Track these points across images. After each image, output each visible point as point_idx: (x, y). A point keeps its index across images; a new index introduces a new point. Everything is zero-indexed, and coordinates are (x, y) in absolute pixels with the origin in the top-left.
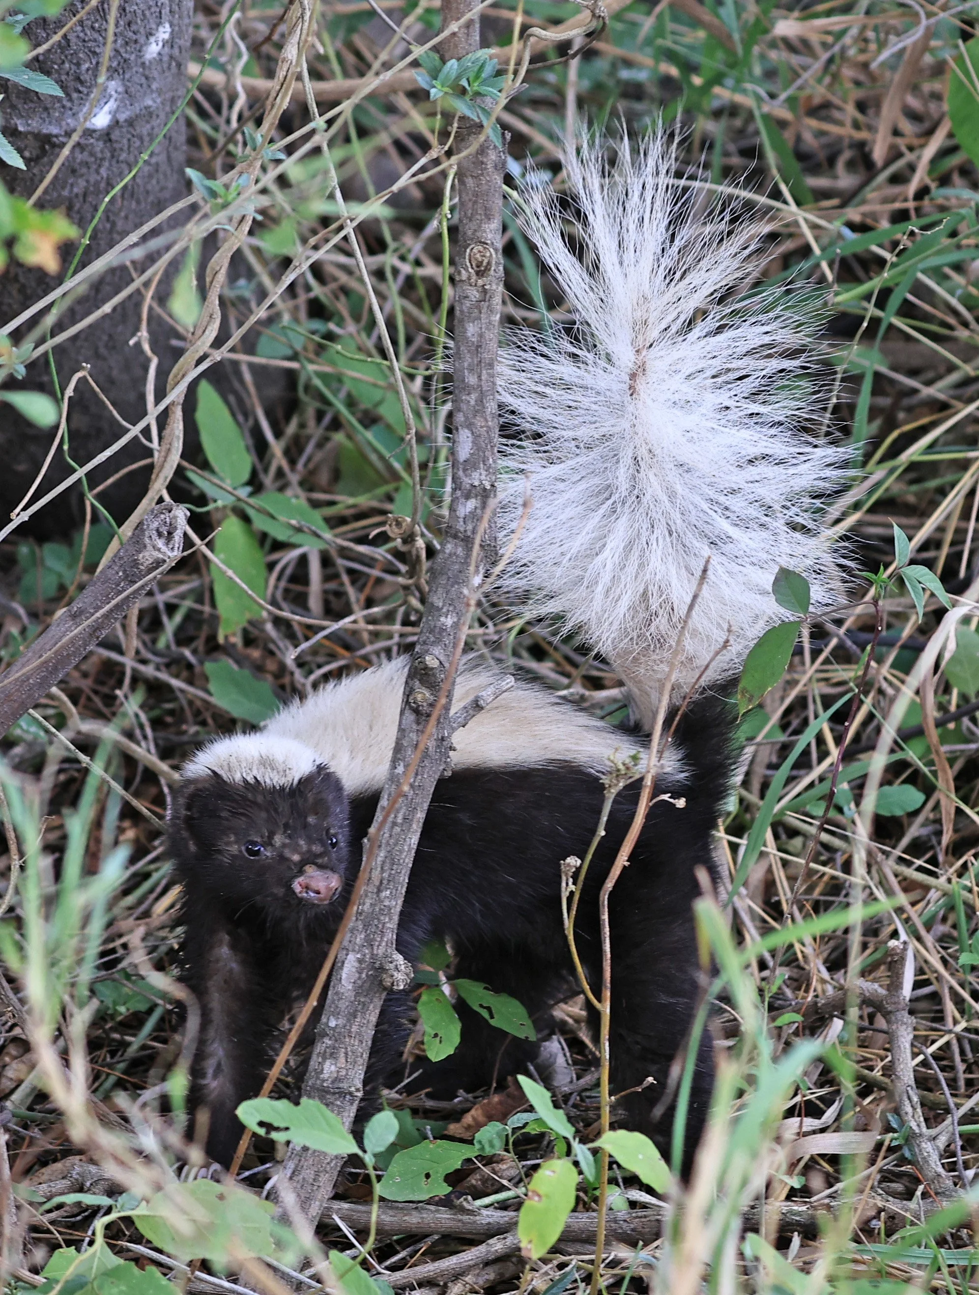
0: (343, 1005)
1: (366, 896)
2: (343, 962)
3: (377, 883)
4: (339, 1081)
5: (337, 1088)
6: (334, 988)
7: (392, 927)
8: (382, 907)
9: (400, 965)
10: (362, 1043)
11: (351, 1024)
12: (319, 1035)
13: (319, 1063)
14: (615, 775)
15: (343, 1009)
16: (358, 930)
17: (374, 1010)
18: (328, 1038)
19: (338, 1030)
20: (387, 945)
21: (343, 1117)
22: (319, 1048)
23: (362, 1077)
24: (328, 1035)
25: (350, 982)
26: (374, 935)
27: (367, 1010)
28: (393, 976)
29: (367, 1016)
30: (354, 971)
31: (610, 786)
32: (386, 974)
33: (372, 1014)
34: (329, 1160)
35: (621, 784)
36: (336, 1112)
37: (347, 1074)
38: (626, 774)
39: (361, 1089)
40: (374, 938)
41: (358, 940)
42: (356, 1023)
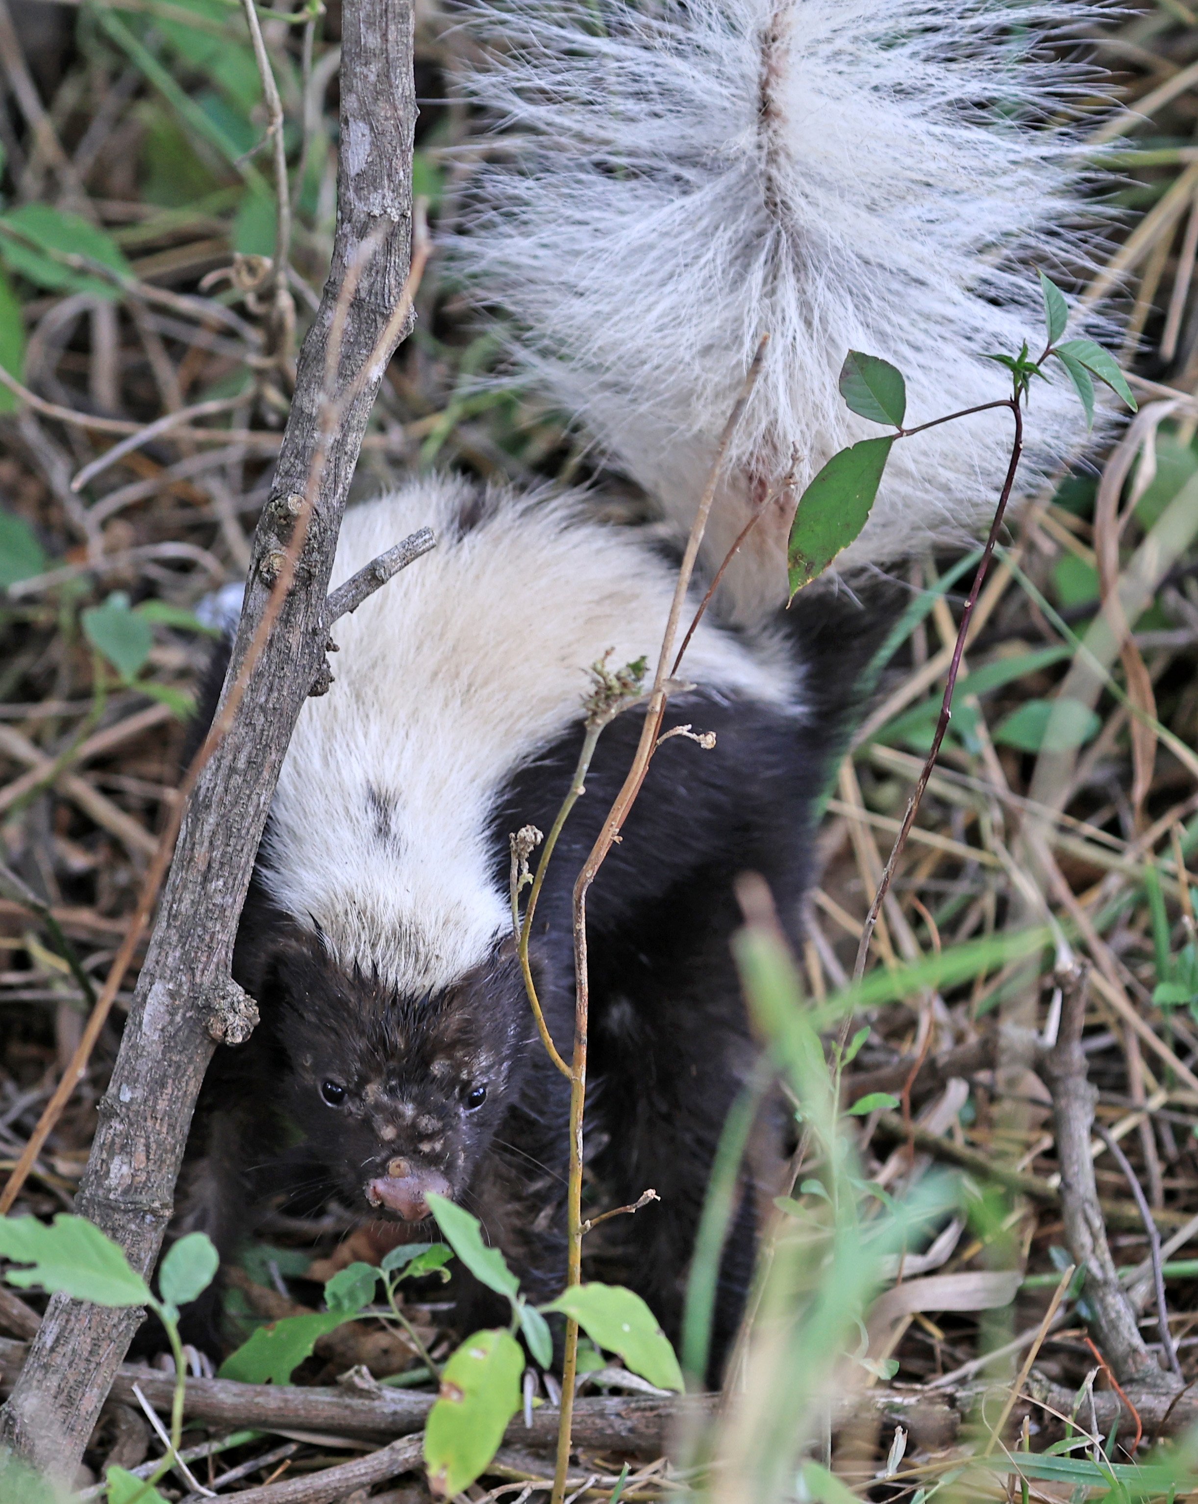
0: (143, 1066)
1: (185, 887)
2: (145, 997)
3: (203, 867)
4: (136, 1191)
5: (131, 1203)
6: (130, 1038)
7: (226, 939)
8: (211, 906)
9: (239, 1002)
10: (174, 1129)
11: (156, 1098)
12: (104, 1115)
13: (103, 1160)
14: (603, 696)
15: (144, 1073)
16: (170, 944)
17: (195, 1076)
18: (118, 1120)
19: (134, 1107)
20: (217, 969)
21: (140, 1249)
22: (103, 1136)
23: (173, 1185)
24: (118, 1115)
25: (156, 1029)
26: (196, 953)
27: (183, 1076)
28: (225, 1020)
29: (184, 1084)
30: (162, 1010)
31: (595, 714)
32: (214, 1016)
33: (192, 1083)
34: (116, 1320)
35: (613, 711)
36: (128, 1242)
37: (148, 1179)
38: (622, 695)
39: (171, 1205)
40: (196, 957)
41: (170, 959)
42: (164, 1096)
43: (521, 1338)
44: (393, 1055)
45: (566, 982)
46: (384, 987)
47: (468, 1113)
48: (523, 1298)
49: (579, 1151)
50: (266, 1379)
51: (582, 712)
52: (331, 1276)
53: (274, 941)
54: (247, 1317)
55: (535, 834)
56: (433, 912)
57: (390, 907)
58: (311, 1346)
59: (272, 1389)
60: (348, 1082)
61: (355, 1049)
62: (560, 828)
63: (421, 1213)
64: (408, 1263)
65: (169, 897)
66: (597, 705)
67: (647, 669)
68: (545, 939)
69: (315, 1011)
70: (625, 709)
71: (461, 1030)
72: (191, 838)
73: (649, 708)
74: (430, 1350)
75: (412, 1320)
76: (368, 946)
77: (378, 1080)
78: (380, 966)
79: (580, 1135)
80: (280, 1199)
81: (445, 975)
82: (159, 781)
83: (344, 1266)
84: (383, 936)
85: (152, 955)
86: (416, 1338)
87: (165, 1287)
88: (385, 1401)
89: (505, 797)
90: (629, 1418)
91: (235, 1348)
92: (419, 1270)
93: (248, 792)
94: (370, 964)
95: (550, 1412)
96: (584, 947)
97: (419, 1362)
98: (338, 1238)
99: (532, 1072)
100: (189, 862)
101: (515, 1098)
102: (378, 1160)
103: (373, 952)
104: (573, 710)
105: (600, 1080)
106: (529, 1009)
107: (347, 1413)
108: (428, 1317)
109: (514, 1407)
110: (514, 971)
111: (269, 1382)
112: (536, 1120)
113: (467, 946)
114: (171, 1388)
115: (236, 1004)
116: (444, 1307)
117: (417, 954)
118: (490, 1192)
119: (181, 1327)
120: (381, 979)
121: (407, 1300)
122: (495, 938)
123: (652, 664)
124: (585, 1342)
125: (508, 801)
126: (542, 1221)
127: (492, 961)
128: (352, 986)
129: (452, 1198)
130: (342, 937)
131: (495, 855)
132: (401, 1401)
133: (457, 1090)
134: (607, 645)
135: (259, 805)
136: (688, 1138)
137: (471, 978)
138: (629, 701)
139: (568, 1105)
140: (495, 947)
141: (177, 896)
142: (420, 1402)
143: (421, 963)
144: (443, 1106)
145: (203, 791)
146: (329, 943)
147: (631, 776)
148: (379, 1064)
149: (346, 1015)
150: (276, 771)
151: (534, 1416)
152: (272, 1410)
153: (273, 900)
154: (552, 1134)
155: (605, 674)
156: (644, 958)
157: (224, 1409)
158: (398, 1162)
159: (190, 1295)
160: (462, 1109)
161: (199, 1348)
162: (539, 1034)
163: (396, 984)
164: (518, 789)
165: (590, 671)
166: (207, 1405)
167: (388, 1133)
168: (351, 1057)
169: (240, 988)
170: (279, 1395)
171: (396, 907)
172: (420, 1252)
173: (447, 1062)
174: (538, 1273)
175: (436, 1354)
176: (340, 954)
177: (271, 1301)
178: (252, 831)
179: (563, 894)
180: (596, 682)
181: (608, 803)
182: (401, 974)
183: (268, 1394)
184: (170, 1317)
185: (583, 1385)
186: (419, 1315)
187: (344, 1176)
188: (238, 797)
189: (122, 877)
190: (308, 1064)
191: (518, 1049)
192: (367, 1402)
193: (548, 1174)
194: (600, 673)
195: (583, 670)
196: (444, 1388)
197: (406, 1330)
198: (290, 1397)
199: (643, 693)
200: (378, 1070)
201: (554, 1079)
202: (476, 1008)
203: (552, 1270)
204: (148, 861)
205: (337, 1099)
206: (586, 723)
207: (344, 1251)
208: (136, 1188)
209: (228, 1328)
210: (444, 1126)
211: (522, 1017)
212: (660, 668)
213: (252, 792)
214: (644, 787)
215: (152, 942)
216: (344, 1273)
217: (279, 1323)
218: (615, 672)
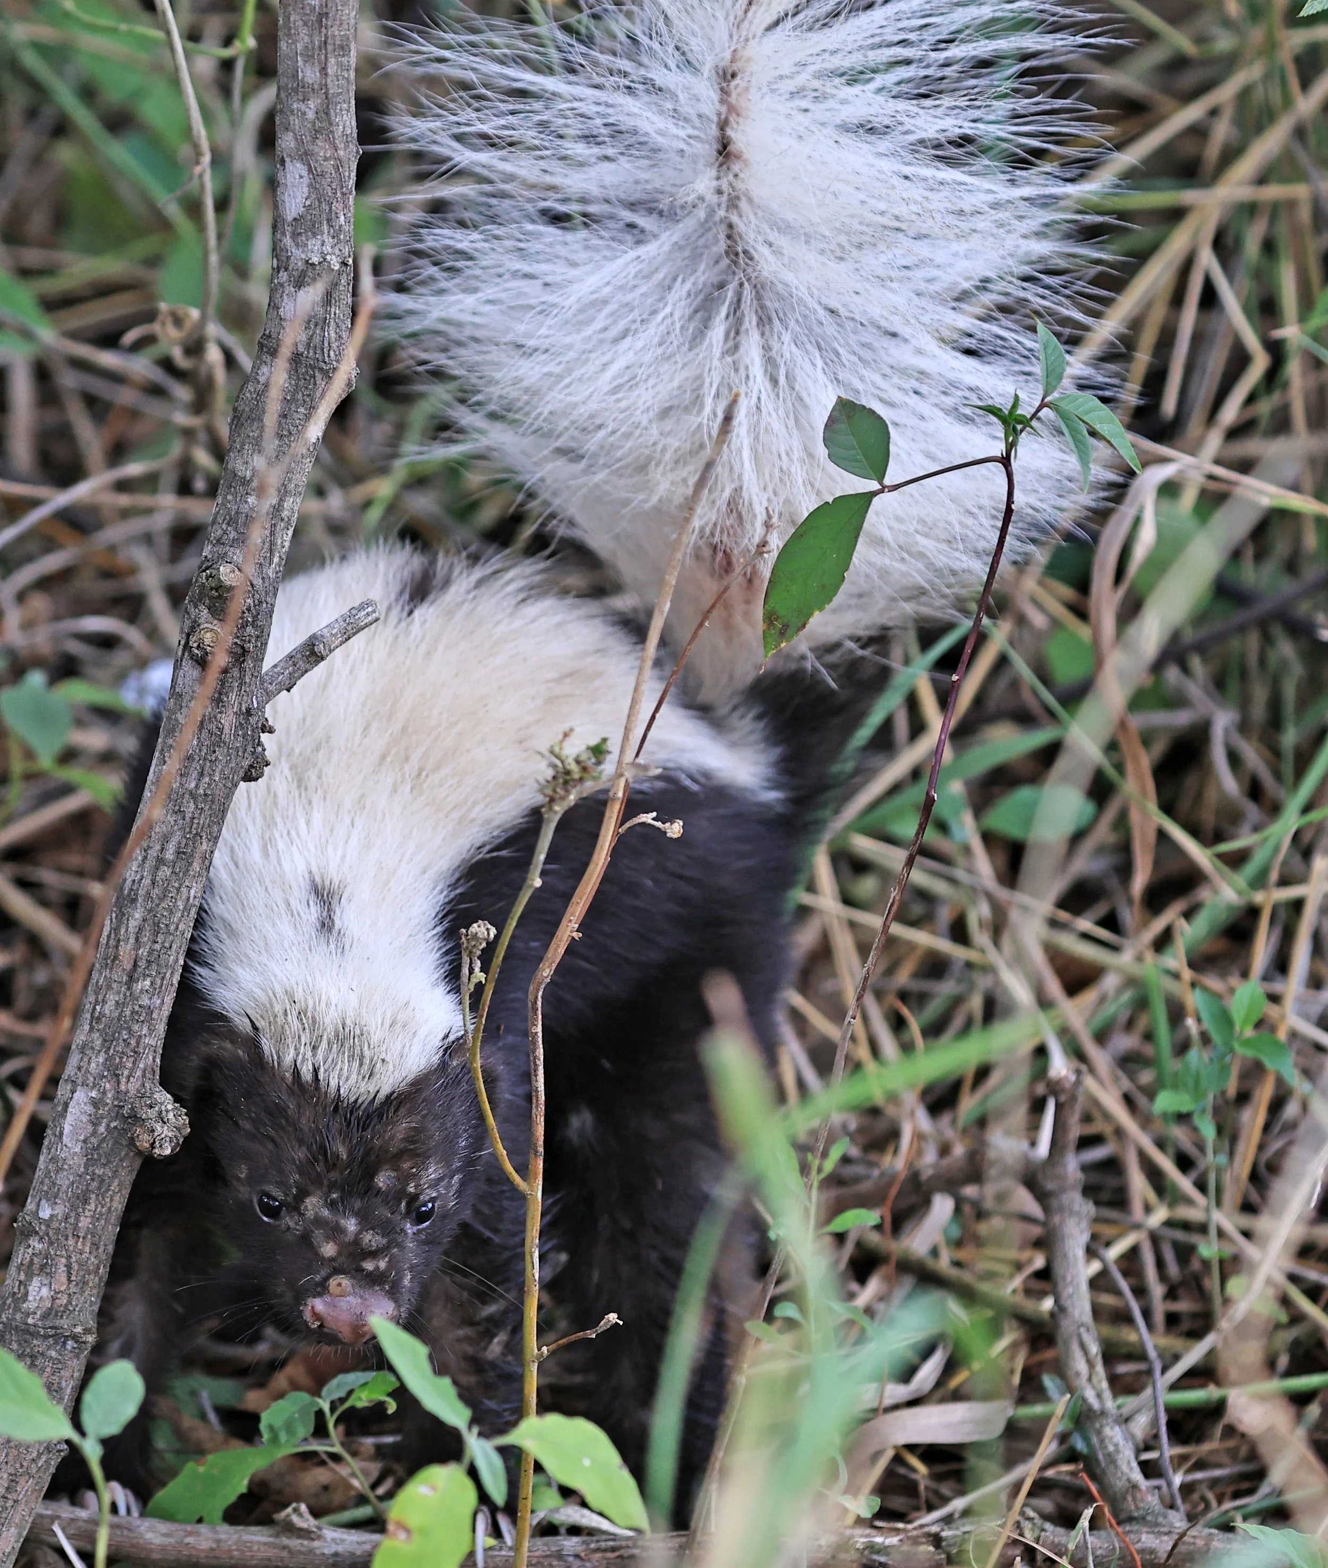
0: (64, 1180)
1: (109, 987)
2: (66, 1105)
3: (128, 966)
4: (56, 1315)
5: (51, 1328)
6: (50, 1149)
7: (154, 1043)
8: (137, 1008)
9: (167, 1111)
10: (98, 1249)
11: (78, 1215)
12: (22, 1233)
13: (20, 1282)
14: (561, 781)
15: (64, 1188)
16: (93, 1048)
17: (120, 1191)
18: (37, 1238)
19: (55, 1225)
20: (144, 1076)
21: (61, 1378)
22: (21, 1255)
23: (96, 1308)
24: (37, 1233)
25: (77, 1140)
26: (121, 1058)
27: (107, 1190)
28: (153, 1131)
29: (108, 1200)
30: (84, 1120)
31: (552, 800)
32: (141, 1126)
33: (117, 1198)
34: (35, 1454)
35: (572, 797)
36: (48, 1369)
37: (70, 1302)
38: (581, 780)
39: (94, 1330)
40: (121, 1062)
41: (93, 1065)
42: (87, 1213)
43: (473, 1472)
44: (334, 1165)
45: (520, 1090)
46: (326, 1093)
47: (415, 1229)
48: (475, 1430)
49: (534, 1271)
50: (197, 1517)
51: (540, 799)
52: (267, 1407)
53: (207, 1043)
54: (178, 1452)
55: (488, 930)
56: (379, 1013)
57: (333, 1007)
58: (245, 1482)
59: (203, 1529)
60: (286, 1195)
61: (294, 1160)
62: (514, 924)
63: (363, 1336)
64: (350, 1392)
65: (92, 998)
66: (555, 791)
67: (609, 752)
68: (500, 1044)
69: (251, 1118)
70: (585, 795)
71: (409, 1140)
72: (116, 935)
73: (611, 794)
74: (374, 1486)
75: (354, 1454)
76: (309, 1048)
77: (319, 1193)
78: (322, 1070)
79: (536, 1254)
80: (213, 1323)
81: (391, 1080)
82: (80, 873)
83: (281, 1395)
84: (325, 1037)
85: (74, 1059)
86: (358, 1473)
87: (87, 1419)
88: (325, 1541)
89: (458, 891)
90: (589, 1560)
91: (163, 1484)
92: (362, 1400)
93: (176, 885)
94: (311, 1067)
95: (503, 1553)
96: (540, 1052)
97: (362, 1500)
98: (275, 1366)
99: (486, 1187)
100: (113, 961)
101: (467, 1215)
102: (318, 1278)
103: (314, 1055)
104: (530, 797)
105: (558, 1196)
106: (482, 1118)
107: (285, 1554)
108: (372, 1451)
109: (465, 1549)
110: (466, 1078)
111: (200, 1521)
112: (489, 1239)
113: (416, 1049)
114: (94, 1528)
115: (164, 1113)
116: (389, 1439)
117: (362, 1057)
118: (439, 1316)
119: (105, 1462)
120: (322, 1084)
121: (349, 1433)
122: (447, 1041)
123: (614, 746)
124: (541, 1478)
125: (461, 894)
126: (495, 1348)
127: (443, 1066)
128: (291, 1091)
129: (396, 1320)
130: (280, 1039)
131: (446, 953)
132: (343, 1541)
133: (403, 1204)
134: (566, 727)
135: (188, 899)
136: (653, 1256)
137: (419, 1084)
138: (589, 787)
139: (523, 1223)
140: (446, 1050)
141: (101, 997)
142: (365, 1543)
143: (365, 1067)
144: (389, 1221)
145: (128, 883)
146: (267, 1045)
147: (591, 867)
148: (319, 1175)
149: (283, 1122)
150: (207, 863)
151: (486, 1557)
152: (203, 1551)
153: (206, 1000)
154: (507, 1254)
155: (563, 758)
156: (607, 1064)
157: (151, 1551)
158: (338, 1281)
159: (113, 1428)
160: (408, 1225)
161: (124, 1484)
162: (492, 1145)
163: (339, 1090)
164: (472, 882)
165: (547, 754)
166: (133, 1546)
167: (329, 1250)
168: (289, 1167)
169: (169, 1096)
170: (210, 1535)
171: (339, 1007)
172: (362, 1381)
173: (393, 1174)
174: (491, 1404)
175: (381, 1491)
176: (279, 1057)
177: (202, 1433)
178: (181, 927)
179: (520, 995)
180: (554, 766)
181: (567, 897)
182: (343, 1078)
183: (198, 1534)
184: (92, 1452)
185: (539, 1523)
186: (362, 1449)
187: (281, 1296)
188: (166, 891)
189: (41, 976)
190: (243, 1176)
191: (469, 1162)
192: (306, 1542)
193: (502, 1296)
194: (557, 757)
195: (539, 753)
196: (391, 1527)
197: (348, 1464)
198: (223, 1536)
199: (604, 777)
200: (317, 1181)
201: (508, 1195)
202: (424, 1117)
203: (506, 1401)
204: (70, 960)
205: (274, 1213)
206: (543, 810)
207: (280, 1380)
208: (57, 1312)
209: (156, 1462)
210: (389, 1243)
211: (476, 1127)
212: (622, 751)
213: (181, 885)
214: (606, 879)
215: (73, 1047)
216: (281, 1403)
217: (210, 1458)
218: (574, 756)
